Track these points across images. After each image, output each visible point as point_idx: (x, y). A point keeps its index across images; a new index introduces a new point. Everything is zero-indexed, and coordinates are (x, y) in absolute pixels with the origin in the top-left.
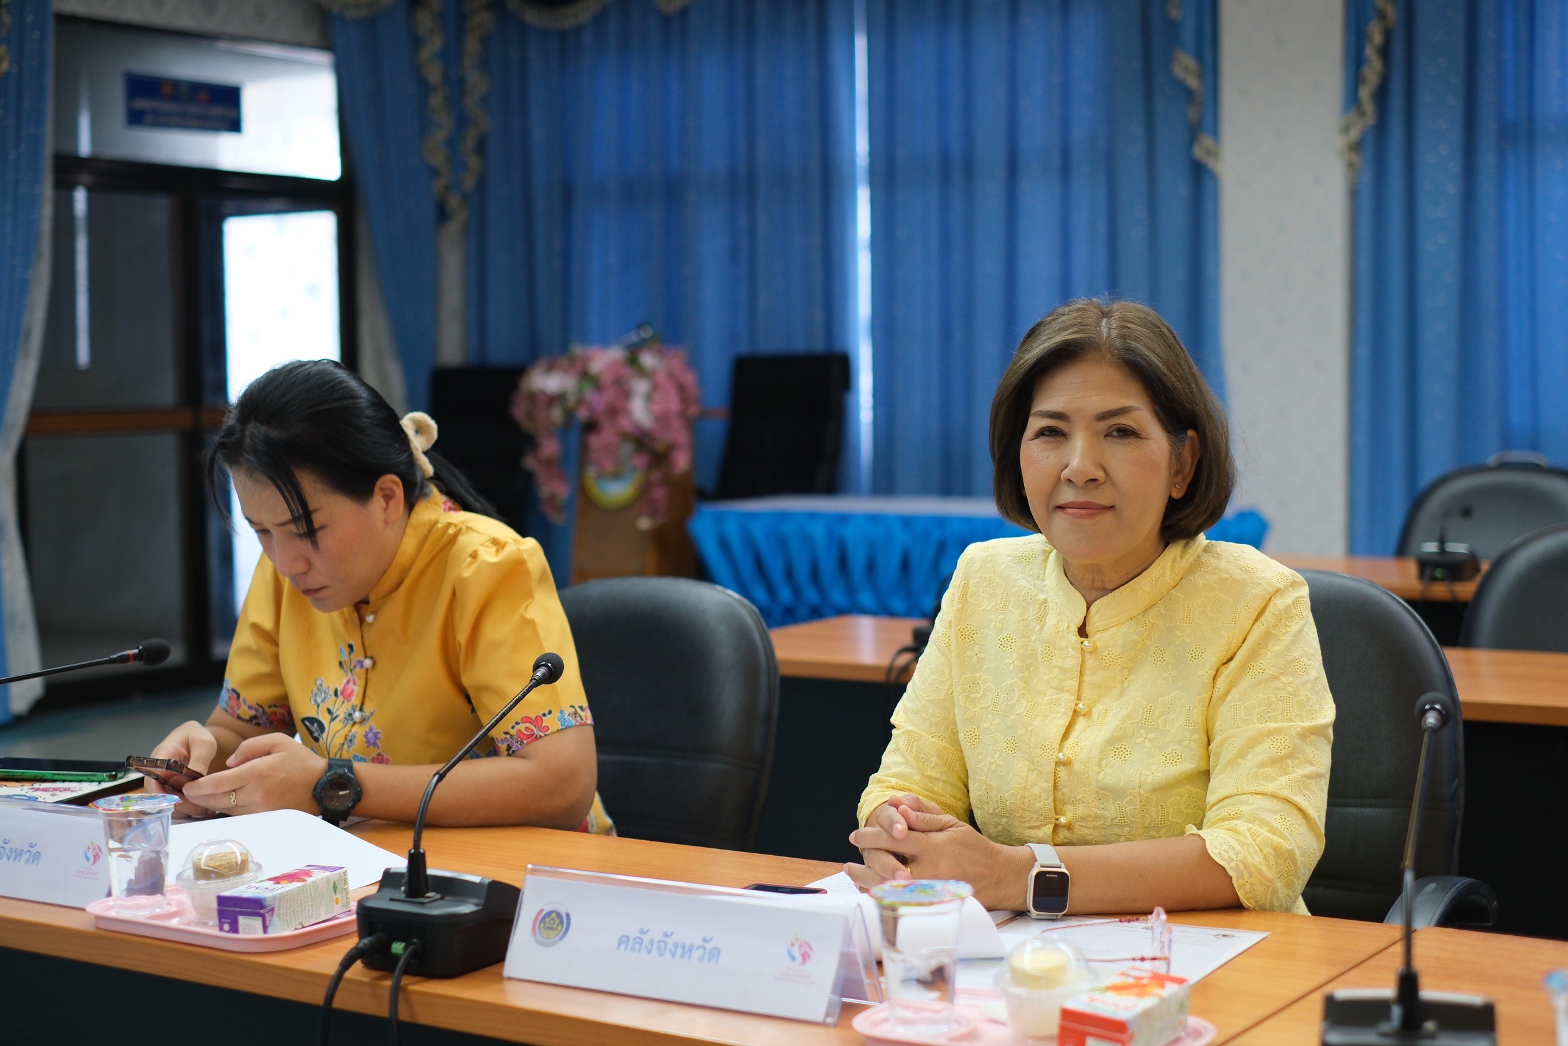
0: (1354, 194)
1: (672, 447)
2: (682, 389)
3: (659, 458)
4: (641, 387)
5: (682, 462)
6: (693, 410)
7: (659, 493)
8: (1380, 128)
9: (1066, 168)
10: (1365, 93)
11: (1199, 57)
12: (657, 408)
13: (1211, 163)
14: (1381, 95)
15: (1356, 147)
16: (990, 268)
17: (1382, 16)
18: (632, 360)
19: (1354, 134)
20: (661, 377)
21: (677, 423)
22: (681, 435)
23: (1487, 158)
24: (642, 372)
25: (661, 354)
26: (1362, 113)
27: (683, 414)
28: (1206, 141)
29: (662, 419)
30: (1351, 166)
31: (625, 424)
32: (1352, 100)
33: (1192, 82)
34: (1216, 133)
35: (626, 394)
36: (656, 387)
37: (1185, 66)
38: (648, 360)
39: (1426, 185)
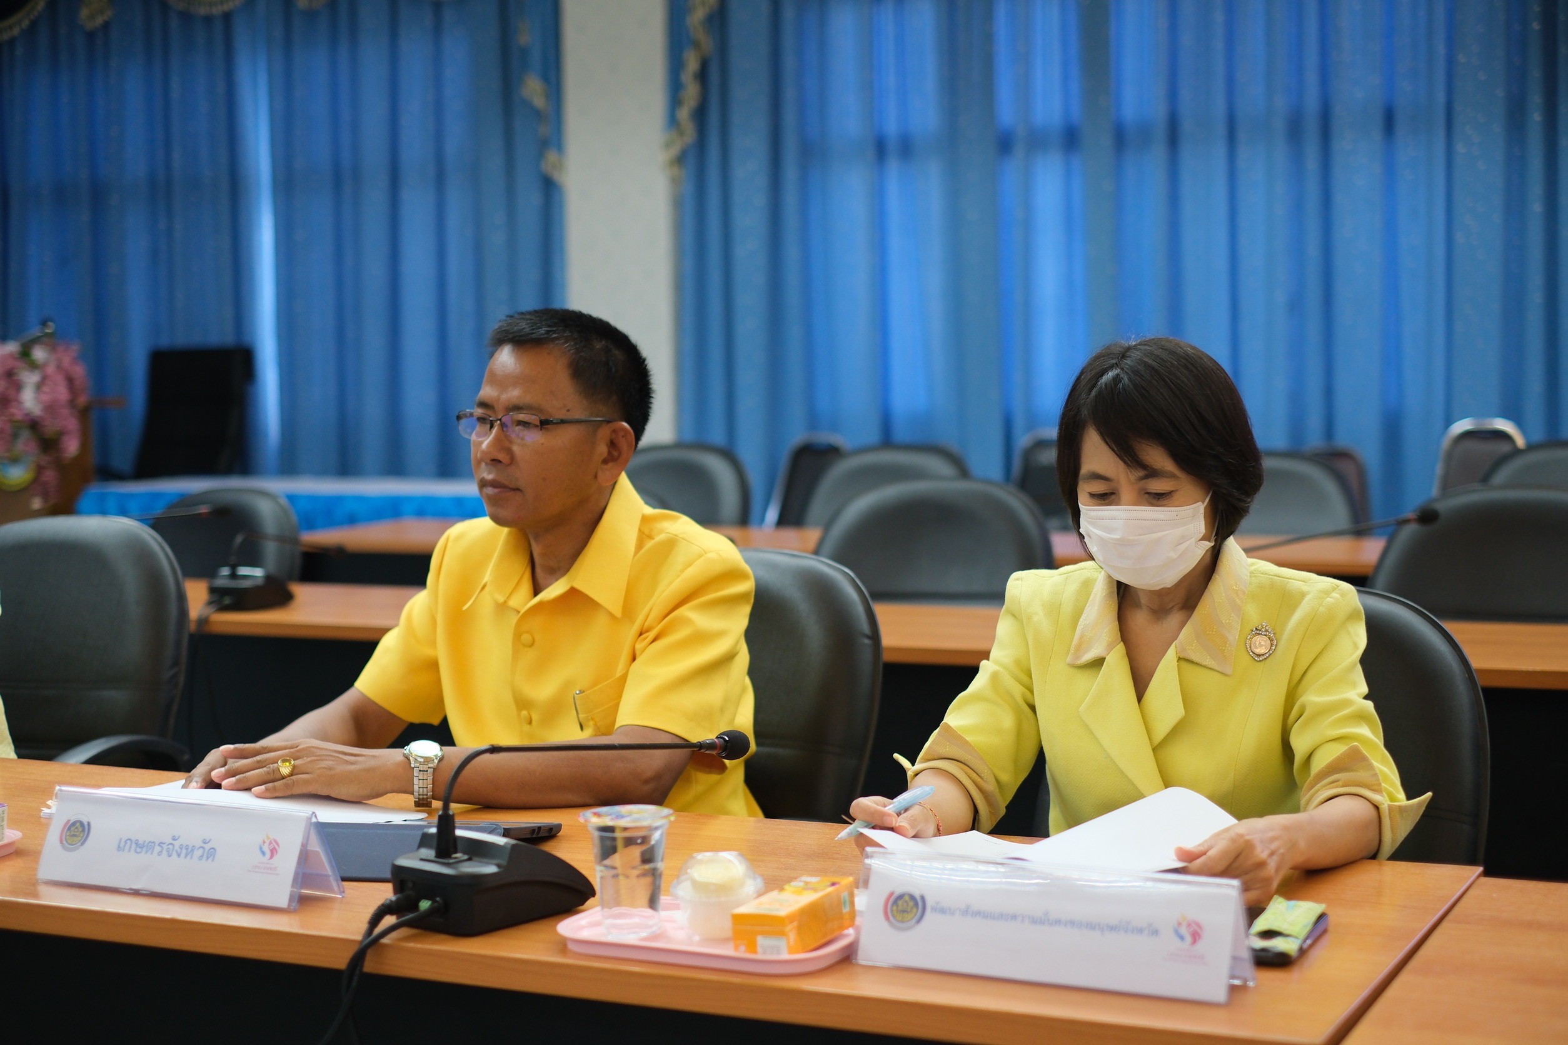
0: (678, 204)
1: (61, 434)
2: (70, 381)
3: (49, 444)
4: (30, 379)
5: (72, 447)
6: (82, 400)
7: (50, 475)
8: (701, 144)
9: (440, 179)
10: (684, 114)
11: (545, 78)
12: (45, 398)
13: (556, 176)
14: (700, 114)
15: (680, 160)
16: (375, 271)
17: (696, 45)
18: (25, 354)
19: (675, 150)
20: (51, 369)
21: (65, 412)
22: (71, 423)
23: (791, 173)
24: (33, 366)
25: (53, 348)
26: (681, 133)
27: (72, 403)
28: (552, 156)
29: (51, 408)
30: (675, 181)
31: (17, 413)
32: (673, 121)
33: (539, 102)
34: (560, 146)
35: (18, 387)
36: (44, 380)
37: (533, 88)
38: (39, 354)
39: (739, 196)
